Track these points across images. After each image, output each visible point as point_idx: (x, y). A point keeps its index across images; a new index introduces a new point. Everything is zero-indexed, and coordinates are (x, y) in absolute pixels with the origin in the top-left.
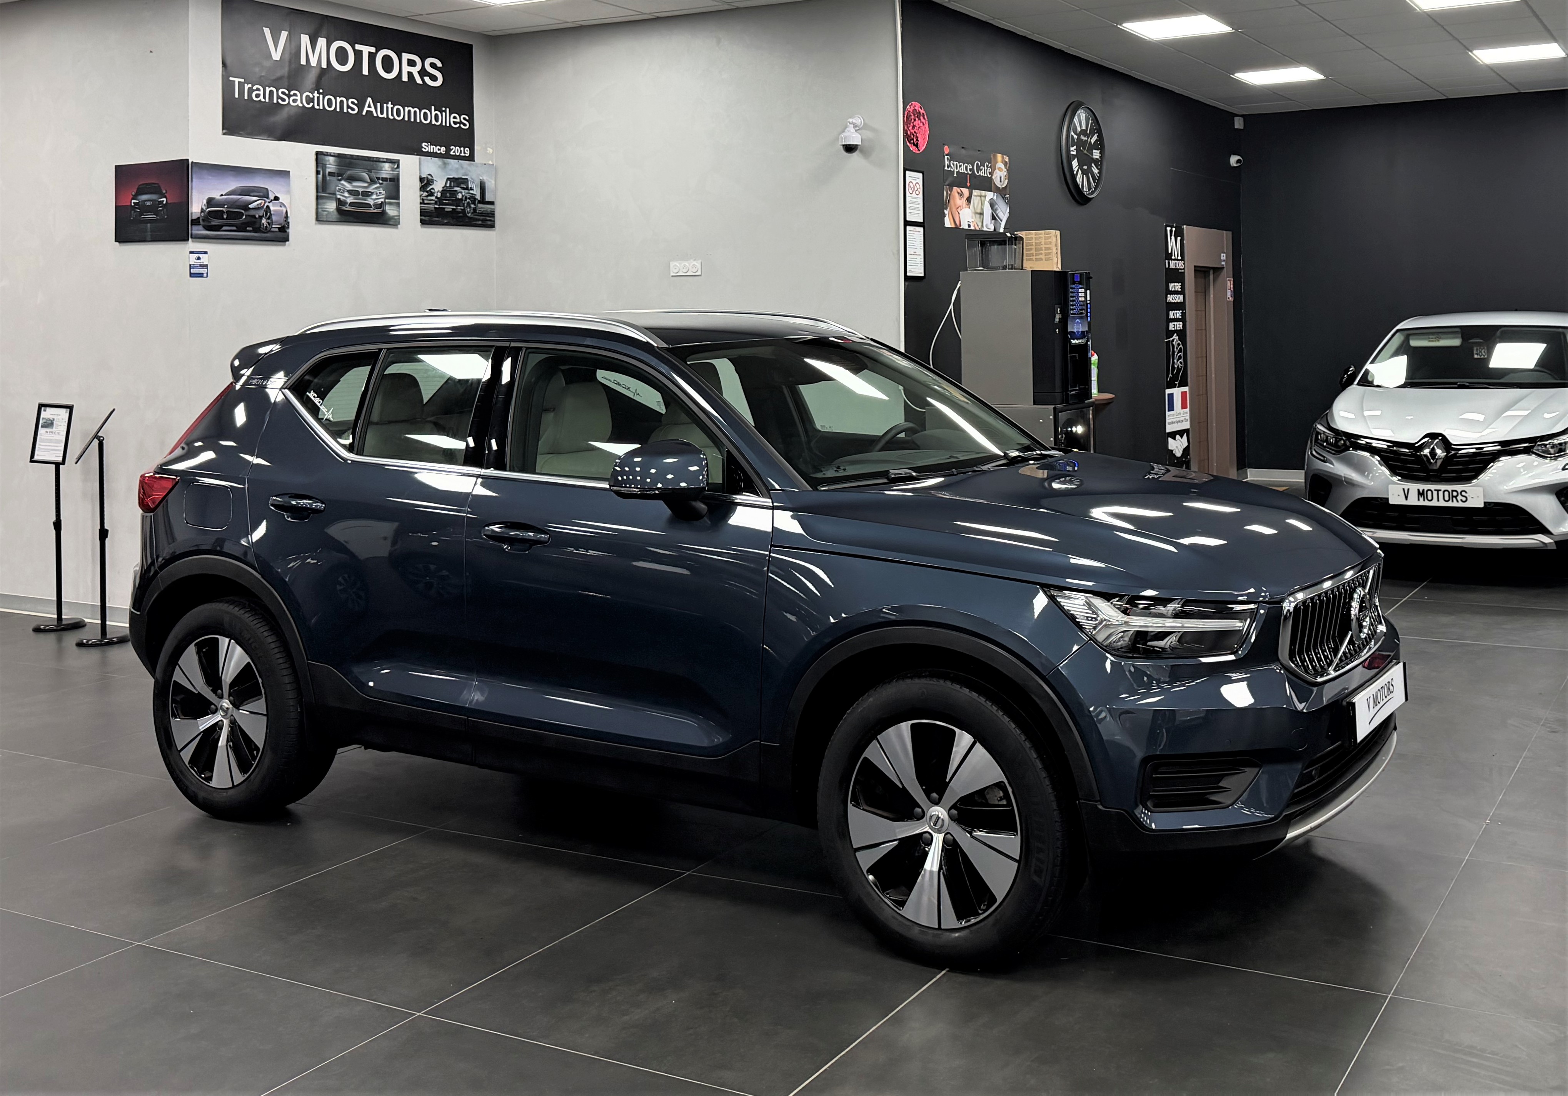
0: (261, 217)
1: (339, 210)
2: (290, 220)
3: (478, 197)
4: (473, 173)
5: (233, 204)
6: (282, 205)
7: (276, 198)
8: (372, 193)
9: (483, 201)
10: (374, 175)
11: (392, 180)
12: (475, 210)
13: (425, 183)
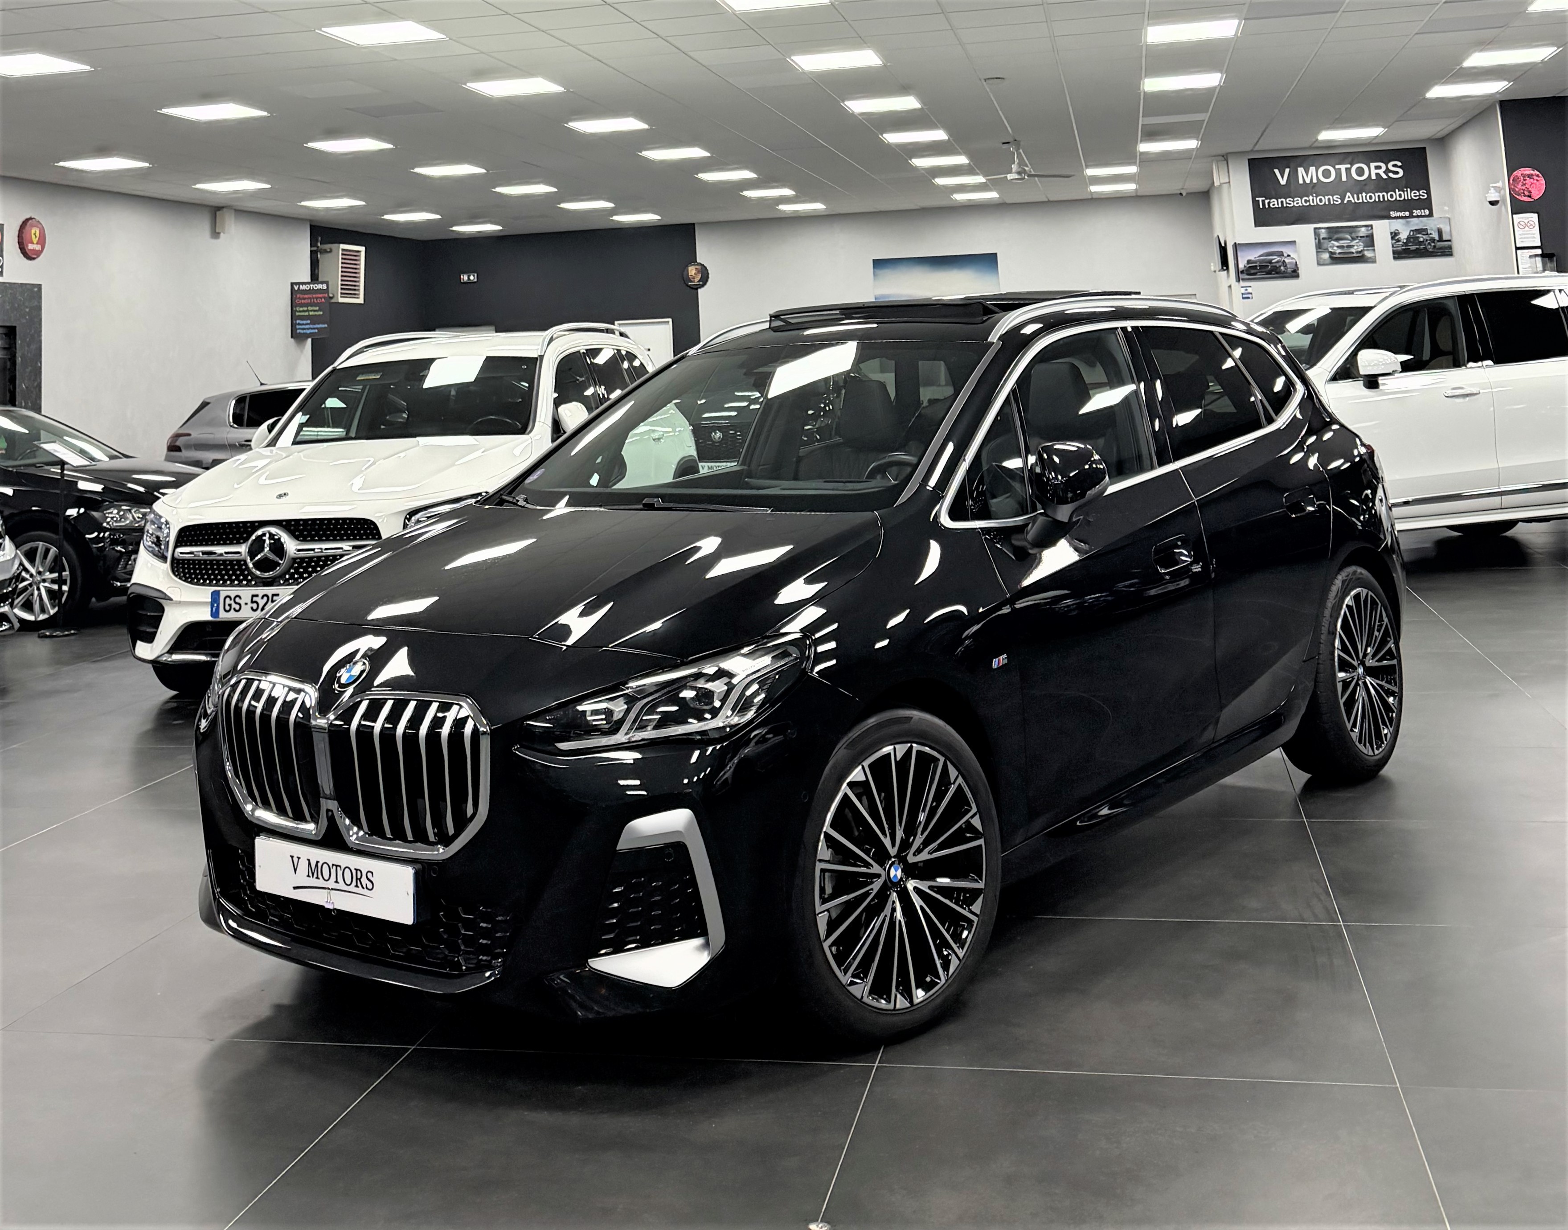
0: (1280, 266)
1: (1331, 257)
2: (1299, 266)
3: (1437, 238)
4: (1431, 225)
5: (1260, 261)
6: (1293, 258)
7: (1289, 256)
8: (1354, 246)
9: (1441, 239)
10: (1354, 235)
11: (1367, 236)
12: (1435, 246)
13: (1394, 235)
